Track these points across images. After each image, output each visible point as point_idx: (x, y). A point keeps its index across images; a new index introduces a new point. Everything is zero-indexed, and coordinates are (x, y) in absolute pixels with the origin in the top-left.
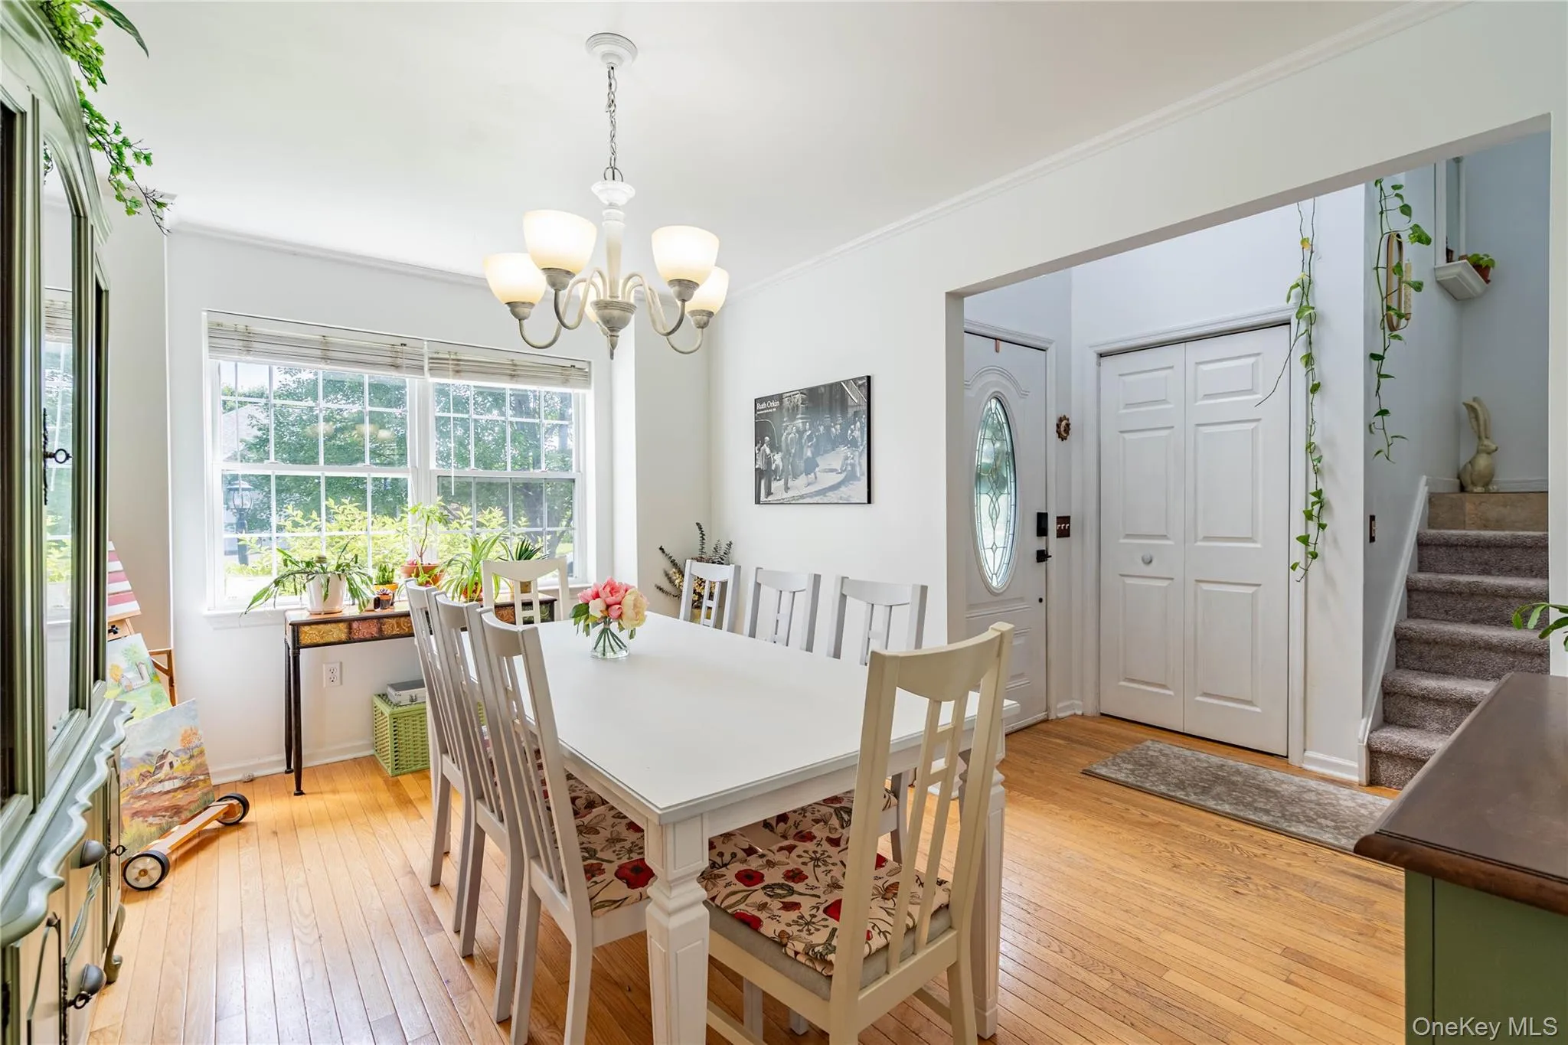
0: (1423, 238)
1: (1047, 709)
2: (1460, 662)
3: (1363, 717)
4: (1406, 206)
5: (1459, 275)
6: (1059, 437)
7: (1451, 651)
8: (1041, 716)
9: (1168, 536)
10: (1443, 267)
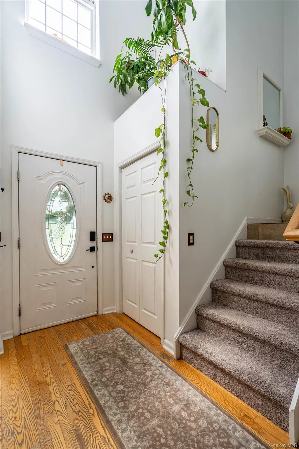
0: (205, 103)
1: (98, 311)
2: (231, 301)
3: (179, 327)
4: (202, 90)
5: (267, 132)
6: (106, 201)
7: (228, 296)
8: (94, 313)
9: (136, 241)
10: (263, 129)
